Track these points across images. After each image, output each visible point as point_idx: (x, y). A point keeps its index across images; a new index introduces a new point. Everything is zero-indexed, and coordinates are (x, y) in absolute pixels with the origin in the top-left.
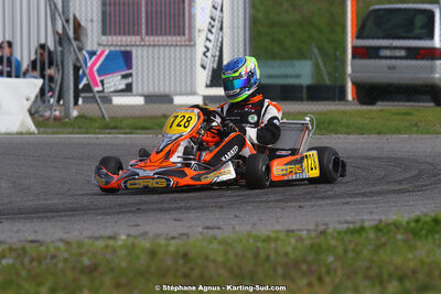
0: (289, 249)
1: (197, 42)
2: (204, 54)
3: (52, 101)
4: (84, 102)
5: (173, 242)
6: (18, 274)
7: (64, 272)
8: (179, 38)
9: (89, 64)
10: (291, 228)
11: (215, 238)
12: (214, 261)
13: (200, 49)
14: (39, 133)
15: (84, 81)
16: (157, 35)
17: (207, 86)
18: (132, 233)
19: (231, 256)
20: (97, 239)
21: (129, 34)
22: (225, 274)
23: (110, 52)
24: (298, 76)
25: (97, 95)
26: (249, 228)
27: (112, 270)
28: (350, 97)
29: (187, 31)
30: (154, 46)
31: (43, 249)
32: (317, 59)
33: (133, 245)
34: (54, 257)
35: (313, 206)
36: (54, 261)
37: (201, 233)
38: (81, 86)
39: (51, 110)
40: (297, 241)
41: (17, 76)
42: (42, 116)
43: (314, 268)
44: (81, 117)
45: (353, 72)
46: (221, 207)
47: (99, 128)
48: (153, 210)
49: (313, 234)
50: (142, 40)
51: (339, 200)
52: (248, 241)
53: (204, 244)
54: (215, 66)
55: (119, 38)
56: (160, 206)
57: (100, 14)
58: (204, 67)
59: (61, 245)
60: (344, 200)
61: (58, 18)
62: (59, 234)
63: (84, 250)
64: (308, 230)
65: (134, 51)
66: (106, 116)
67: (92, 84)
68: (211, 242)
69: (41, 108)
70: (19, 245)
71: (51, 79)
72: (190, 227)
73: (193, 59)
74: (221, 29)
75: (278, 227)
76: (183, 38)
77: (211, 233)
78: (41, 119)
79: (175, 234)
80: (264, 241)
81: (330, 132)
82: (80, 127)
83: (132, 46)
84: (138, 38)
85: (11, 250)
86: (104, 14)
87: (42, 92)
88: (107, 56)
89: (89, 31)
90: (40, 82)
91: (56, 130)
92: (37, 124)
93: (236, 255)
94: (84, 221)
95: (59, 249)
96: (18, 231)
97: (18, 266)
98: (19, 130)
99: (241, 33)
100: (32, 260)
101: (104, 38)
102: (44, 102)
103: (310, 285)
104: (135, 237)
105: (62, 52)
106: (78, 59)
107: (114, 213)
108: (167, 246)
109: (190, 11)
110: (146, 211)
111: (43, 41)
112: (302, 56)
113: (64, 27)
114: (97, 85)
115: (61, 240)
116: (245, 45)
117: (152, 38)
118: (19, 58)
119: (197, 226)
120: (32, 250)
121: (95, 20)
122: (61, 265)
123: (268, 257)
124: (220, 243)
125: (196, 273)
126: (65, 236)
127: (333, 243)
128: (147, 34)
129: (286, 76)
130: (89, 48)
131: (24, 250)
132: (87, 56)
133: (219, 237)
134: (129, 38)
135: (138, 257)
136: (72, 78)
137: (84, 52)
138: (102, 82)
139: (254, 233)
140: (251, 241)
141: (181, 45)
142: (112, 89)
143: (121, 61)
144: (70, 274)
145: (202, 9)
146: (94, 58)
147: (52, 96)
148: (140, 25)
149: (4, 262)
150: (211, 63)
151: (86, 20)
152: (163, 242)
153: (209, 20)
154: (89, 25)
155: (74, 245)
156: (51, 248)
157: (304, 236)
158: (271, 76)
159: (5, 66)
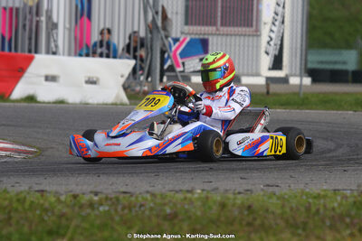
0: (336, 205)
1: (263, 33)
2: (268, 43)
3: (142, 78)
4: (168, 79)
5: (239, 196)
6: (112, 219)
7: (149, 218)
8: (248, 29)
9: (173, 48)
10: (337, 188)
11: (274, 194)
12: (273, 213)
13: (265, 38)
14: (131, 104)
15: (169, 63)
16: (229, 25)
17: (269, 69)
18: (206, 188)
19: (288, 210)
20: (177, 192)
21: (203, 25)
22: (282, 224)
23: (191, 40)
24: (344, 63)
25: (179, 74)
26: (302, 186)
27: (190, 218)
29: (254, 23)
30: (227, 35)
31: (133, 199)
33: (207, 198)
34: (142, 206)
35: (356, 170)
36: (142, 209)
37: (262, 190)
38: (166, 67)
39: (141, 85)
40: (342, 198)
41: (115, 57)
42: (133, 90)
43: (356, 221)
49: (355, 193)
52: (301, 196)
53: (265, 198)
54: (277, 53)
55: (199, 28)
57: (183, 8)
58: (267, 53)
59: (148, 196)
61: (149, 10)
62: (146, 187)
63: (166, 201)
64: (351, 190)
65: (210, 38)
67: (175, 66)
68: (270, 198)
69: (133, 84)
70: (113, 196)
71: (142, 60)
72: (253, 185)
73: (258, 47)
74: (283, 22)
75: (325, 187)
76: (251, 29)
77: (271, 189)
79: (241, 190)
80: (315, 197)
83: (209, 34)
84: (214, 28)
85: (107, 198)
86: (187, 8)
87: (134, 71)
88: (188, 43)
89: (174, 21)
90: (132, 63)
92: (129, 97)
93: (291, 209)
94: (167, 178)
95: (147, 199)
96: (112, 184)
97: (113, 212)
98: (114, 102)
99: (299, 26)
100: (124, 208)
101: (186, 28)
102: (135, 79)
103: (352, 235)
104: (208, 192)
105: (152, 39)
106: (164, 45)
107: (190, 171)
108: (235, 199)
109: (257, 7)
110: (217, 170)
111: (136, 29)
112: (349, 46)
113: (154, 18)
114: (178, 66)
115: (148, 192)
116: (302, 36)
117: (226, 28)
119: (259, 184)
120: (124, 200)
121: (179, 12)
122: (147, 213)
123: (318, 210)
124: (278, 198)
125: (258, 222)
126: (150, 189)
128: (222, 25)
129: (335, 63)
130: (174, 35)
131: (118, 199)
132: (172, 42)
133: (277, 194)
134: (203, 28)
135: (210, 208)
137: (170, 39)
138: (183, 64)
139: (307, 190)
140: (304, 197)
141: (249, 35)
142: (192, 70)
143: (200, 46)
144: (155, 220)
145: (268, 5)
146: (177, 44)
147: (142, 74)
148: (216, 17)
149: (101, 209)
150: (273, 51)
151: (172, 12)
152: (231, 196)
153: (273, 15)
154: (174, 16)
155: (159, 197)
156: (140, 199)
157: (348, 195)
158: (322, 62)
159: (105, 49)
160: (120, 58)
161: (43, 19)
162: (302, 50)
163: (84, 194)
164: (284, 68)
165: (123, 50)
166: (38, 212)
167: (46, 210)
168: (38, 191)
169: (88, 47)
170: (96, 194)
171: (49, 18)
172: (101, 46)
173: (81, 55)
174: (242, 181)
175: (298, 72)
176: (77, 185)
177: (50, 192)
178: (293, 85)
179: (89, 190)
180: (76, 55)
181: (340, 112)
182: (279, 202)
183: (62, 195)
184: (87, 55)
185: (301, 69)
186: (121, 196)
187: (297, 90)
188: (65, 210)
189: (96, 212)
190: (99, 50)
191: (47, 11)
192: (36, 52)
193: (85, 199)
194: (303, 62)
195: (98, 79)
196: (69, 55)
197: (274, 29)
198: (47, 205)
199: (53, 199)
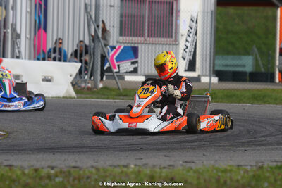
0: (239, 178)
1: (181, 42)
2: (185, 50)
3: (86, 77)
4: (106, 78)
5: (164, 170)
7: (94, 187)
8: (168, 39)
9: (111, 54)
10: (240, 164)
11: (191, 169)
12: (191, 184)
13: (182, 47)
14: (77, 98)
15: (107, 65)
16: (154, 37)
17: (185, 71)
18: (138, 164)
19: (202, 181)
20: (115, 167)
21: (134, 36)
23: (125, 47)
24: (244, 66)
25: (115, 74)
26: (212, 162)
28: (277, 80)
29: (174, 35)
30: (153, 44)
31: (81, 172)
32: (256, 55)
33: (139, 172)
34: (88, 177)
35: (255, 150)
36: (89, 180)
37: (182, 165)
39: (85, 83)
40: (244, 172)
41: (65, 61)
42: (80, 87)
44: (105, 88)
45: (280, 64)
46: (194, 149)
47: (116, 96)
48: (151, 149)
49: (254, 168)
50: (145, 40)
51: (270, 147)
52: (213, 171)
53: (184, 172)
54: (191, 58)
55: (131, 38)
56: (155, 147)
57: (119, 23)
58: (184, 58)
59: (94, 171)
60: (274, 147)
61: (92, 24)
62: (91, 163)
63: (107, 174)
64: (251, 166)
65: (139, 46)
66: (121, 88)
67: (112, 67)
68: (188, 171)
69: (80, 82)
70: (66, 169)
71: (86, 63)
72: (174, 161)
73: (177, 54)
74: (196, 34)
75: (231, 163)
76: (171, 39)
77: (188, 165)
78: (79, 88)
79: (165, 165)
80: (222, 172)
81: (265, 102)
82: (104, 95)
83: (138, 43)
84: (143, 38)
85: (61, 172)
86: (121, 22)
87: (80, 71)
88: (122, 50)
90: (79, 65)
91: (88, 96)
92: (77, 92)
93: (205, 181)
94: (107, 155)
95: (92, 173)
96: (65, 160)
97: (66, 183)
98: (65, 95)
99: (209, 37)
100: (74, 179)
101: (121, 38)
104: (140, 166)
105: (94, 47)
106: (104, 52)
107: (126, 151)
108: (161, 172)
109: (176, 22)
110: (146, 149)
111: (82, 39)
112: (247, 53)
113: (95, 30)
114: (115, 68)
115: (92, 167)
116: (211, 45)
117: (151, 39)
118: (66, 49)
119: (179, 161)
120: (74, 173)
121: (115, 26)
122: (93, 183)
123: (225, 182)
124: (195, 172)
126: (95, 164)
127: (268, 174)
128: (148, 36)
129: (237, 66)
130: (111, 44)
131: (69, 172)
133: (194, 168)
134: (134, 38)
136: (99, 63)
138: (119, 66)
139: (217, 166)
140: (215, 171)
141: (170, 44)
142: (125, 71)
143: (132, 53)
145: (184, 21)
146: (114, 51)
147: (86, 74)
148: (144, 30)
149: (57, 180)
150: (188, 57)
151: (110, 26)
152: (158, 170)
153: (189, 28)
154: (112, 29)
155: (101, 170)
156: (87, 172)
157: (249, 170)
158: (227, 66)
159: (57, 54)
160: (70, 61)
161: (9, 30)
162: (210, 56)
163: (43, 168)
164: (197, 70)
165: (72, 55)
166: (7, 183)
167: (14, 181)
168: (7, 166)
169: (44, 53)
170: (52, 168)
171: (14, 30)
172: (55, 52)
173: (38, 59)
174: (166, 158)
175: (208, 73)
176: (37, 161)
177: (16, 167)
178: (203, 83)
179: (47, 165)
180: (35, 59)
181: (240, 104)
182: (195, 175)
183: (25, 169)
184: (44, 59)
185: (210, 70)
186: (72, 170)
187: (208, 87)
188: (29, 181)
189: (53, 183)
190: (53, 55)
191: (12, 25)
192: (4, 57)
193: (44, 172)
194: (212, 65)
195: (52, 77)
196: (30, 59)
197: (189, 39)
198: (14, 176)
199: (19, 172)
